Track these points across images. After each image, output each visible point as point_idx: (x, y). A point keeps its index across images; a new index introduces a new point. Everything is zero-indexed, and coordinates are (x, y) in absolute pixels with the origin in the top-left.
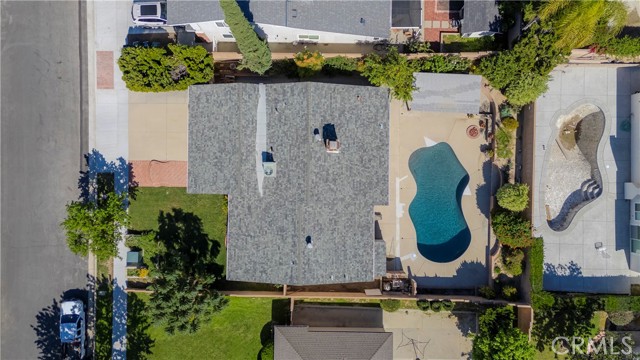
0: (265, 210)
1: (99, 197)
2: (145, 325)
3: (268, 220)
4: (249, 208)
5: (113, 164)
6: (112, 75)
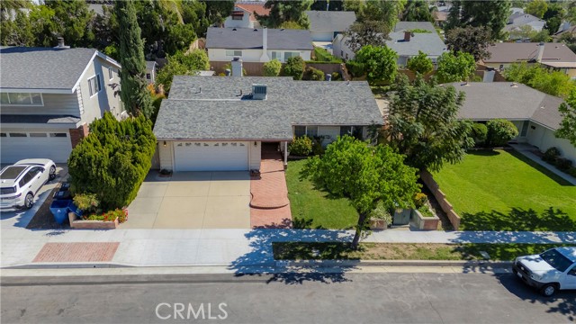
1: (316, 258)
5: (255, 245)
6: (92, 244)
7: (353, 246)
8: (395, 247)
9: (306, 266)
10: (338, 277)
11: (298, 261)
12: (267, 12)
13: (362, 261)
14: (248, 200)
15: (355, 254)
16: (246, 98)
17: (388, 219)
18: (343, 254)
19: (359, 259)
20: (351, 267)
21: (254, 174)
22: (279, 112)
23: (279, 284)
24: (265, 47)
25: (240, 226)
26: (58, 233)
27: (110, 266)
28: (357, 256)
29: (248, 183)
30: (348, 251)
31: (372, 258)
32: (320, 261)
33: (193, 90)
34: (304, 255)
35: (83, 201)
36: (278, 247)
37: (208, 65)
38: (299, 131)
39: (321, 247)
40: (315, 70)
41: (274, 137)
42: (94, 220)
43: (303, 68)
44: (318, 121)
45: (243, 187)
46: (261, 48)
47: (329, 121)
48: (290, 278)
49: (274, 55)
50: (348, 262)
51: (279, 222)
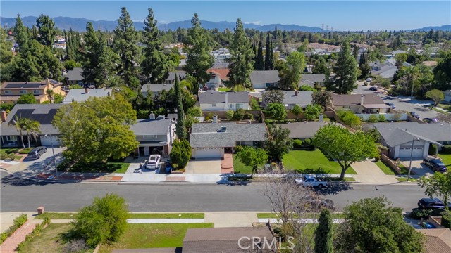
6: (178, 177)
7: (251, 177)
8: (264, 178)
9: (237, 182)
10: (245, 184)
11: (235, 181)
12: (228, 79)
14: (220, 166)
16: (219, 131)
17: (263, 171)
18: (248, 180)
19: (252, 181)
20: (250, 182)
21: (222, 159)
22: (231, 137)
23: (229, 186)
24: (227, 102)
25: (219, 173)
26: (168, 175)
27: (185, 182)
29: (220, 161)
31: (256, 180)
32: (241, 181)
33: (200, 129)
34: (237, 180)
35: (175, 166)
36: (229, 178)
37: (201, 114)
38: (238, 143)
39: (242, 178)
40: (249, 114)
41: (229, 146)
42: (177, 171)
43: (243, 113)
44: (244, 140)
45: (219, 163)
46: (225, 102)
47: (248, 140)
48: (232, 185)
49: (231, 106)
51: (230, 172)
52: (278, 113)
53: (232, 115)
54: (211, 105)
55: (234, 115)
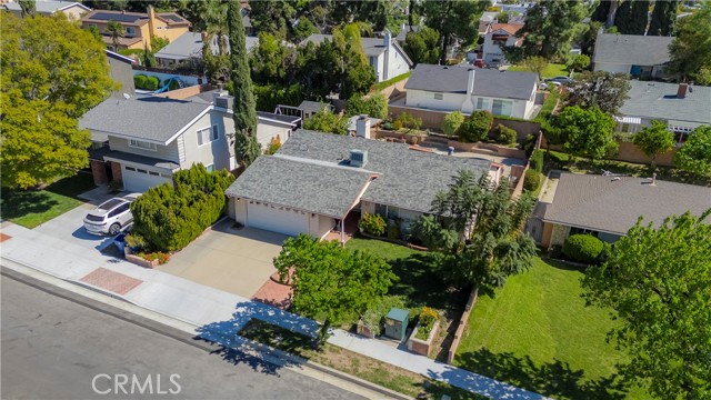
0: (398, 174)
1: (273, 345)
2: (524, 363)
3: (411, 173)
4: (389, 186)
5: (237, 315)
6: (125, 276)
7: (314, 344)
8: (356, 359)
9: (258, 350)
11: (253, 342)
13: (309, 362)
15: (308, 353)
16: (345, 162)
18: (298, 349)
19: (308, 359)
20: (296, 363)
23: (218, 358)
24: (471, 90)
25: (243, 294)
26: (115, 262)
27: (121, 299)
28: (308, 355)
30: (305, 348)
31: (322, 363)
32: (272, 349)
34: (265, 339)
36: (251, 324)
39: (289, 335)
40: (505, 129)
44: (396, 202)
46: (465, 92)
47: (408, 204)
48: (232, 355)
49: (481, 104)
50: (296, 358)
51: (280, 300)
52: (585, 137)
53: (457, 126)
54: (432, 95)
55: (463, 126)
